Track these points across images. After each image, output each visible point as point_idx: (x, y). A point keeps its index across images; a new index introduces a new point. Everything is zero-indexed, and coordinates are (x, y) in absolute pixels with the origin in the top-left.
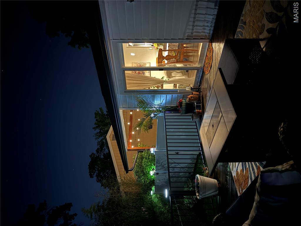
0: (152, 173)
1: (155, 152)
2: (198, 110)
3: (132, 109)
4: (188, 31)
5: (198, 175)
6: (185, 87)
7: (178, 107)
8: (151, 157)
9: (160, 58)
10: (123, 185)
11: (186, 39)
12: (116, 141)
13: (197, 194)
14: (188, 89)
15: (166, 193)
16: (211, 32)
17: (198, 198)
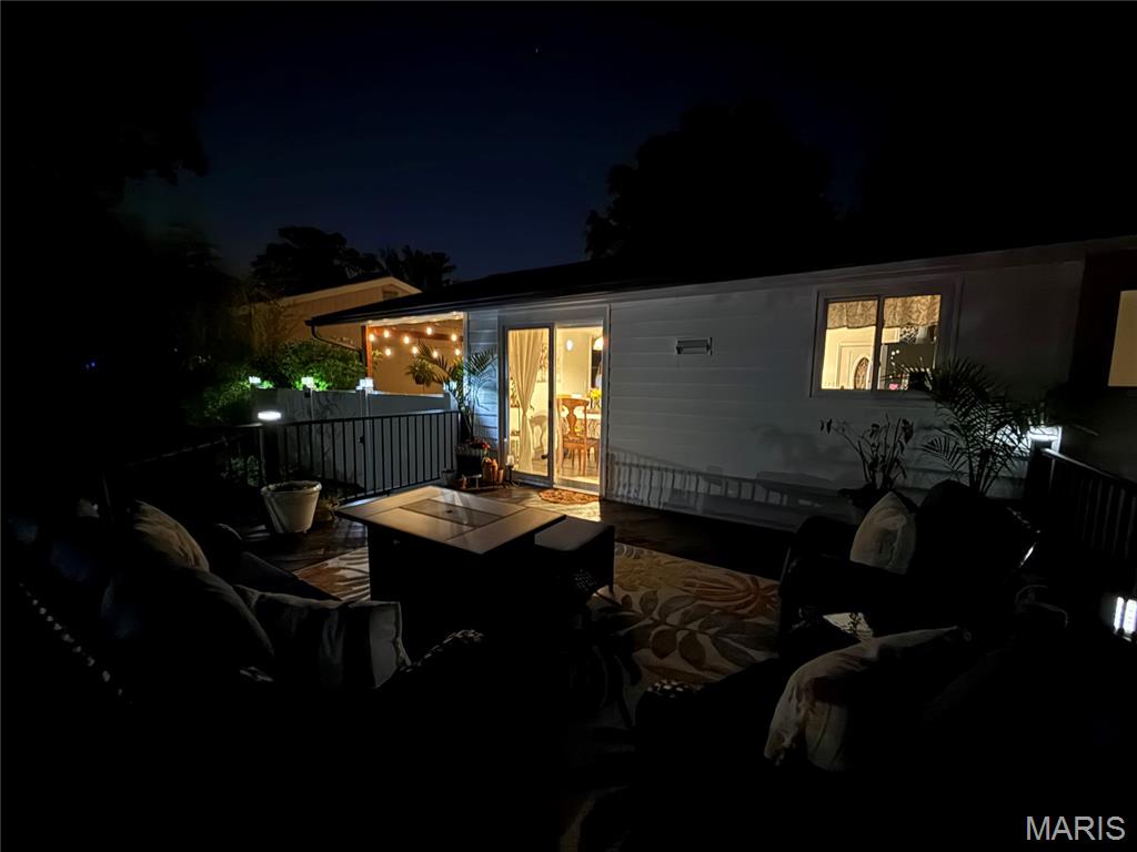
0: (308, 382)
1: (363, 391)
2: (465, 482)
3: (466, 339)
4: (622, 455)
5: (319, 487)
6: (513, 454)
7: (473, 438)
8: (349, 379)
9: (572, 404)
10: (271, 311)
11: (607, 454)
12: (381, 299)
13: (271, 486)
14: (510, 459)
15: (270, 416)
16: (618, 499)
17: (264, 489)
